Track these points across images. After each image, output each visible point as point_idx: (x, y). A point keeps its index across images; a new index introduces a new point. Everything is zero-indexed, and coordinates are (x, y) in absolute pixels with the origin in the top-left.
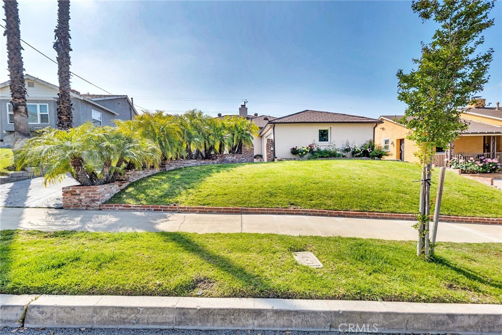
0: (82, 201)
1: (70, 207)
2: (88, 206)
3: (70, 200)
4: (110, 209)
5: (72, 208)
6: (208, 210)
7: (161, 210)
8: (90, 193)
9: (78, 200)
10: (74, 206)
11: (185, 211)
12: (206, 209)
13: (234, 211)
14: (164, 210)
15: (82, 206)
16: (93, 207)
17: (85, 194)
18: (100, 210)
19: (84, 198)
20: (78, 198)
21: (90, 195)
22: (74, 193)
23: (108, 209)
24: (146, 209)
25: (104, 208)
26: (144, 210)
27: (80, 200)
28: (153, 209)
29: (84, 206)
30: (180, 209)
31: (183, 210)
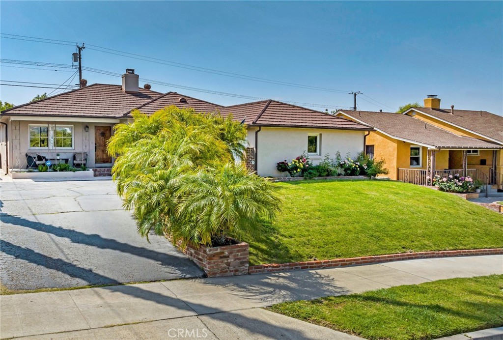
0: (231, 264)
1: (216, 273)
2: (236, 271)
3: (217, 265)
4: (260, 271)
5: (218, 275)
6: (348, 263)
7: (307, 267)
8: (239, 254)
9: (226, 263)
10: (221, 273)
11: (329, 266)
12: (347, 261)
14: (310, 267)
15: (230, 271)
16: (241, 272)
17: (235, 256)
18: (249, 274)
19: (232, 260)
20: (226, 261)
21: (239, 257)
22: (222, 255)
23: (257, 271)
24: (294, 267)
25: (253, 272)
26: (292, 269)
27: (228, 264)
29: (233, 271)
30: (325, 264)
31: (327, 264)
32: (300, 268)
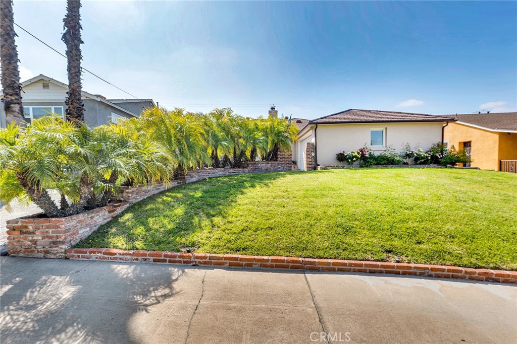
0: (38, 243)
1: (19, 252)
2: (47, 252)
3: (19, 241)
4: (83, 257)
5: (21, 255)
6: (244, 263)
7: (164, 261)
8: (50, 231)
9: (31, 241)
10: (25, 252)
11: (205, 263)
12: (241, 260)
13: (291, 264)
14: (170, 261)
15: (38, 252)
16: (55, 254)
17: (42, 233)
18: (66, 258)
19: (40, 238)
20: (31, 238)
21: (50, 234)
22: (24, 230)
23: (79, 256)
24: (140, 258)
25: (73, 256)
26: (137, 259)
27: (35, 242)
28: (152, 258)
29: (41, 252)
30: (197, 260)
31: (201, 261)
32: (152, 260)
